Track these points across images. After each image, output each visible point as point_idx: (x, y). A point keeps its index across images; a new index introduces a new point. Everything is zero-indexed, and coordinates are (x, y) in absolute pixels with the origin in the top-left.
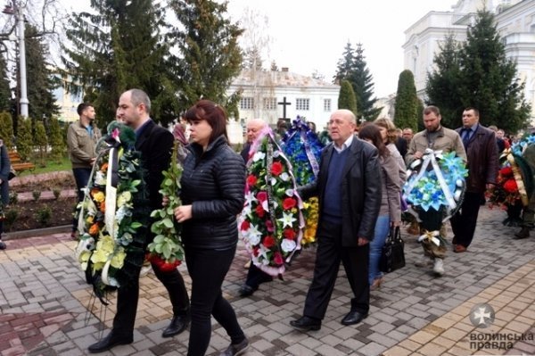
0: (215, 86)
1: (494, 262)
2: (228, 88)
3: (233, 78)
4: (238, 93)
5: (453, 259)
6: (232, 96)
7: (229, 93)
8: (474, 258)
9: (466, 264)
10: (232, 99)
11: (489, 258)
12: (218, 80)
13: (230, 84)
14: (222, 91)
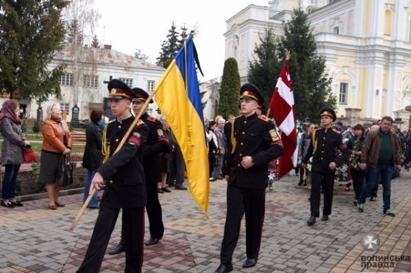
0: (36, 59)
1: (332, 243)
2: (50, 62)
3: (56, 52)
4: (61, 68)
5: (298, 242)
6: (54, 71)
7: (50, 67)
8: (315, 240)
9: (310, 245)
10: (53, 74)
11: (328, 239)
12: (39, 52)
13: (51, 58)
14: (42, 65)
